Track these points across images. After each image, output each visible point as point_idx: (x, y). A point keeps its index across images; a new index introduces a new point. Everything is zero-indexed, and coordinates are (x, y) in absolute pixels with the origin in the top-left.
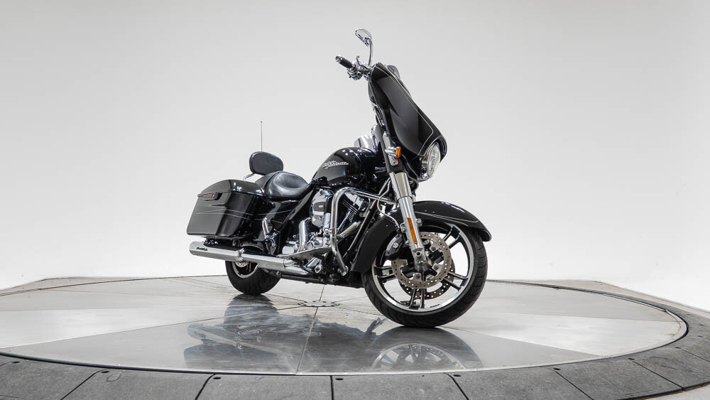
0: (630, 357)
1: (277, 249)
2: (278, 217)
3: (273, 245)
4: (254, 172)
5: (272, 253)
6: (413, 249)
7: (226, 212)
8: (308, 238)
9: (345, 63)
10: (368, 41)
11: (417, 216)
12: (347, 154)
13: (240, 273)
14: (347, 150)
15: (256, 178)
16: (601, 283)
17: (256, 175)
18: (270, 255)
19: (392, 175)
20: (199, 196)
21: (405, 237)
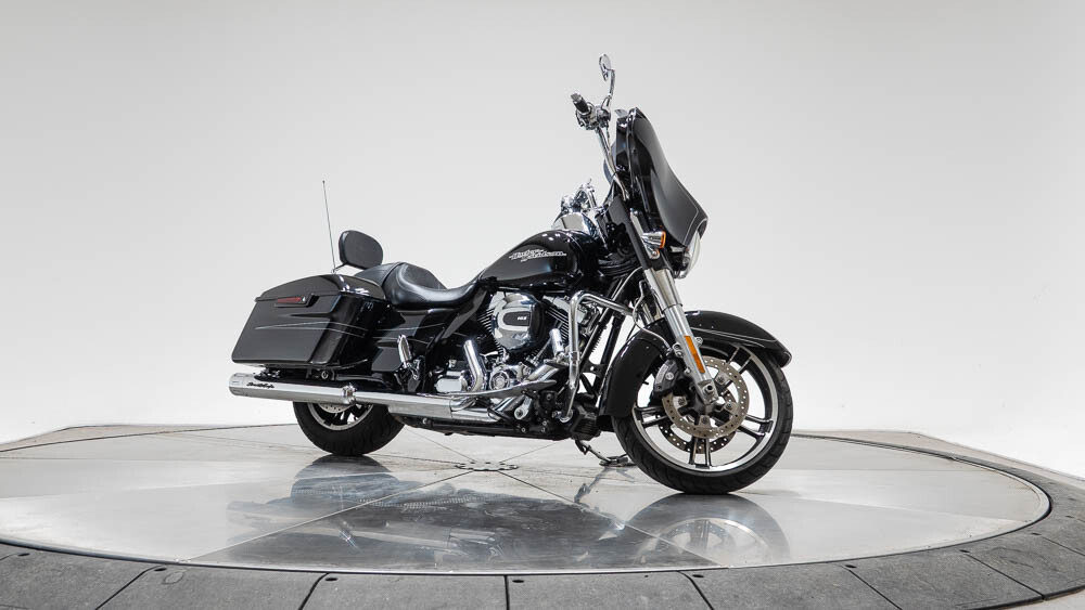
0: (963, 548)
1: (421, 383)
2: (420, 334)
3: (415, 377)
4: (345, 261)
5: (413, 390)
6: (697, 381)
7: (329, 326)
8: (488, 367)
9: (581, 106)
10: (608, 73)
11: (696, 334)
12: (551, 239)
13: (328, 423)
14: (551, 234)
15: (351, 271)
16: (919, 435)
17: (347, 266)
18: (407, 393)
19: (647, 273)
20: (258, 300)
21: (681, 364)
